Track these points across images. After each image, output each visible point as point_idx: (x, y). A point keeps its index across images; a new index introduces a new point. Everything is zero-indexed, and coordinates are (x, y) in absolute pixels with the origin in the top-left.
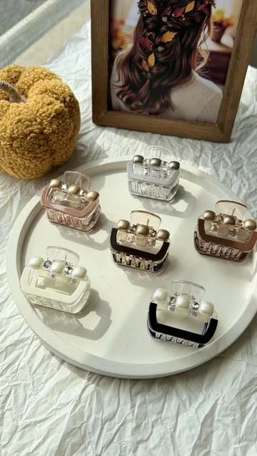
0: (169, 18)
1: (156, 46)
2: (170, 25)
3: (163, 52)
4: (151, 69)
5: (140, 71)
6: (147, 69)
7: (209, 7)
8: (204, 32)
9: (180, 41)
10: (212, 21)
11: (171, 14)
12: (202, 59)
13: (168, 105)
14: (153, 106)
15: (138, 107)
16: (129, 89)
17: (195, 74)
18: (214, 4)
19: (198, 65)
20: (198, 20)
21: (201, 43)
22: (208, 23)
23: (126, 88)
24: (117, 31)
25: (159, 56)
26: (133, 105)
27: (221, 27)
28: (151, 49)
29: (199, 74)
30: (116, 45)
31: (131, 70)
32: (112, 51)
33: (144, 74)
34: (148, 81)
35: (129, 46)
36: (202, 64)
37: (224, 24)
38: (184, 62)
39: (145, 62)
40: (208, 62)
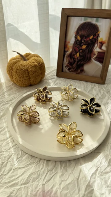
0: (84, 41)
1: (79, 50)
2: (85, 43)
3: (82, 52)
4: (77, 58)
5: (74, 59)
6: (76, 58)
7: (98, 37)
8: (96, 45)
9: (88, 48)
10: (99, 42)
12: (95, 54)
13: (82, 71)
14: (77, 71)
16: (70, 65)
17: (93, 59)
18: (99, 36)
20: (94, 41)
21: (95, 49)
22: (97, 42)
23: (69, 64)
24: (67, 45)
25: (80, 53)
28: (78, 51)
29: (94, 60)
30: (66, 50)
31: (71, 58)
32: (65, 52)
33: (75, 59)
34: (76, 62)
35: (71, 50)
36: (95, 56)
37: (103, 43)
38: (89, 56)
39: (75, 56)
40: (97, 55)
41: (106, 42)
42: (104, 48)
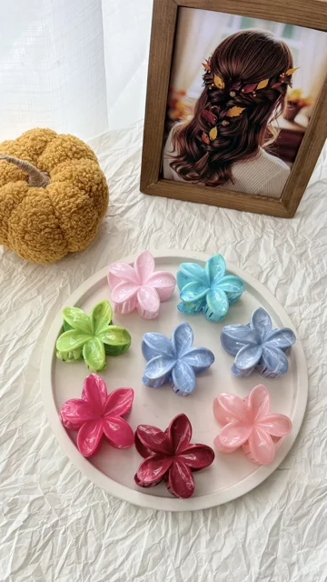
0: (238, 93)
1: (219, 120)
2: (238, 100)
3: (227, 126)
4: (211, 142)
5: (199, 144)
6: (208, 142)
7: (285, 87)
8: (276, 110)
9: (248, 117)
10: (286, 100)
11: (240, 90)
12: (271, 136)
13: (227, 178)
14: (211, 177)
15: (193, 178)
16: (184, 160)
17: (262, 150)
18: (290, 84)
19: (266, 141)
20: (271, 98)
21: (272, 120)
22: (282, 101)
23: (181, 159)
24: (176, 101)
25: (223, 130)
26: (187, 176)
27: (296, 106)
28: (213, 123)
29: (266, 151)
30: (173, 115)
31: (189, 141)
32: (168, 122)
33: (204, 146)
34: (207, 154)
36: (271, 141)
37: (300, 104)
38: (250, 137)
39: (206, 135)
41: (313, 103)
42: (302, 119)
